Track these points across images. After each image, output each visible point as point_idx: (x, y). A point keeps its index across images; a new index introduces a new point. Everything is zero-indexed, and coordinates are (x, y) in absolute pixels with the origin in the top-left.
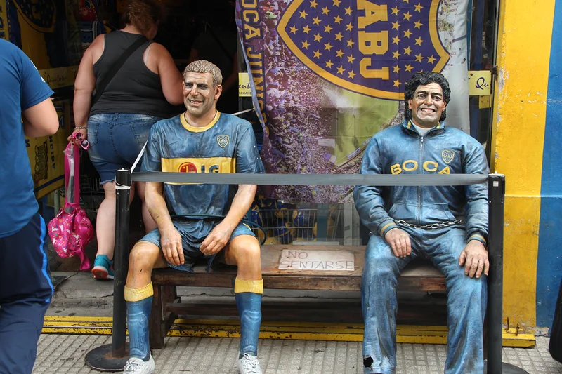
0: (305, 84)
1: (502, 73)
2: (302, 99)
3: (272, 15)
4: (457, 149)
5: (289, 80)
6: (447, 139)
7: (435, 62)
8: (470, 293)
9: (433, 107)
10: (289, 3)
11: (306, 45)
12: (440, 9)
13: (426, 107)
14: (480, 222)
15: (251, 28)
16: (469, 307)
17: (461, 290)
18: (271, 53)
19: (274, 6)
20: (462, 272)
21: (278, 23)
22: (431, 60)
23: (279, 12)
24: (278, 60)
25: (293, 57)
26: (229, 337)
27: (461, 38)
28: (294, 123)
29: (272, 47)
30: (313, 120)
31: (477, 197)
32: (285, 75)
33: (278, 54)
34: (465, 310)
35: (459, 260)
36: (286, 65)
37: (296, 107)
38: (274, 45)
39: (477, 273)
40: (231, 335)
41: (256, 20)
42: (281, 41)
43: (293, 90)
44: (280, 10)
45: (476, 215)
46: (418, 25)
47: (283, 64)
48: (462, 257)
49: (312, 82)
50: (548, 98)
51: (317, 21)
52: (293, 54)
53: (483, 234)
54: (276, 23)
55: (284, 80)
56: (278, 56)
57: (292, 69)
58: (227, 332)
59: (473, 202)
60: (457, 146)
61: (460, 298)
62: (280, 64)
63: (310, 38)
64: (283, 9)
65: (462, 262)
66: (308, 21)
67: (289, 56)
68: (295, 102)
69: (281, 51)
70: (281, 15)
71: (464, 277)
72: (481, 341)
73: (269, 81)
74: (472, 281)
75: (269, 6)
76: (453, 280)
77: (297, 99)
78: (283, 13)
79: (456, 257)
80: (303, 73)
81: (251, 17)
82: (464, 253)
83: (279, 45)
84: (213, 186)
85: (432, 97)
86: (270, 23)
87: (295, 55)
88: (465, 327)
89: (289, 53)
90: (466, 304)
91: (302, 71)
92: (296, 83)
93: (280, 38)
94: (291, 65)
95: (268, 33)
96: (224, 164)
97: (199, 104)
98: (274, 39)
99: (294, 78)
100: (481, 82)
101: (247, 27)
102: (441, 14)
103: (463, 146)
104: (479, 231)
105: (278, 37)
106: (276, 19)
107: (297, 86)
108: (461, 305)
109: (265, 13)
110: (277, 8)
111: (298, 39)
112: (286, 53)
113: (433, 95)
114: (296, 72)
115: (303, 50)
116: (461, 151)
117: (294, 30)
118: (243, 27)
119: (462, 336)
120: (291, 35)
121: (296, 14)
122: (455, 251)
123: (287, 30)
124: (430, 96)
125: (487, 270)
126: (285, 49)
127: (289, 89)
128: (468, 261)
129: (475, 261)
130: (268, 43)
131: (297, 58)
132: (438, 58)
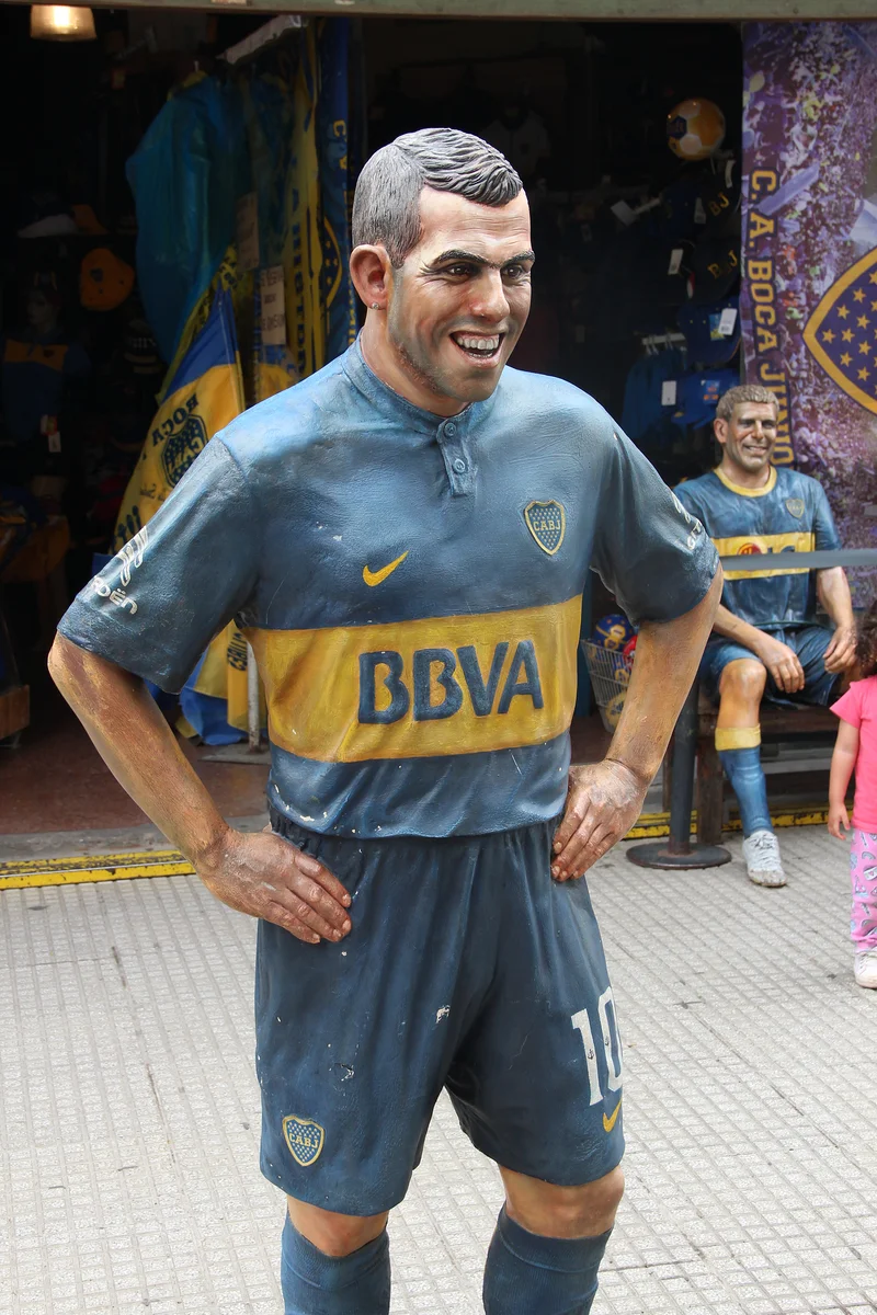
0: (844, 422)
2: (844, 445)
3: (796, 314)
5: (819, 416)
10: (822, 294)
11: (846, 359)
15: (767, 334)
18: (793, 373)
19: (799, 298)
21: (806, 324)
23: (807, 309)
24: (804, 384)
25: (826, 380)
26: (795, 825)
28: (836, 484)
29: (795, 365)
30: (865, 477)
32: (813, 409)
33: (804, 374)
36: (816, 393)
37: (838, 459)
38: (798, 360)
40: (798, 822)
41: (771, 321)
42: (809, 354)
43: (827, 433)
44: (808, 304)
47: (811, 391)
49: (856, 417)
51: (863, 322)
52: (826, 375)
54: (802, 325)
55: (813, 414)
56: (803, 379)
57: (824, 398)
58: (792, 817)
62: (806, 391)
63: (852, 348)
64: (813, 303)
66: (850, 322)
67: (821, 378)
68: (835, 451)
69: (808, 371)
70: (810, 314)
73: (797, 416)
75: (792, 299)
77: (835, 445)
78: (812, 310)
80: (842, 404)
81: (766, 315)
83: (805, 361)
84: (789, 579)
86: (793, 326)
87: (828, 376)
89: (820, 373)
91: (840, 401)
92: (829, 421)
93: (807, 350)
94: (823, 392)
95: (788, 343)
96: (801, 543)
97: (763, 452)
98: (798, 352)
99: (827, 413)
101: (760, 331)
105: (803, 348)
106: (802, 319)
107: (833, 425)
109: (785, 310)
110: (803, 302)
111: (834, 350)
112: (817, 374)
114: (830, 403)
115: (842, 368)
117: (828, 336)
118: (754, 333)
120: (825, 345)
121: (833, 312)
123: (819, 335)
126: (815, 367)
127: (821, 431)
130: (788, 357)
131: (833, 381)
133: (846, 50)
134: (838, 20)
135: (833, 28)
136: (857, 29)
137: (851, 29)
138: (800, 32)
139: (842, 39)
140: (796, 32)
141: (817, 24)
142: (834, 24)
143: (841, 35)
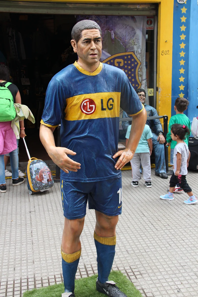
1: (159, 88)
4: (150, 111)
6: (147, 108)
7: (138, 86)
8: (161, 148)
9: (143, 99)
12: (139, 70)
13: (141, 99)
14: (160, 130)
16: (161, 152)
17: (159, 148)
20: (158, 143)
22: (137, 85)
27: (145, 79)
31: (158, 123)
34: (160, 153)
35: (157, 140)
39: (163, 142)
45: (159, 128)
46: (133, 75)
48: (158, 139)
50: (172, 96)
53: (162, 132)
59: (157, 125)
60: (150, 110)
61: (158, 150)
65: (158, 140)
71: (159, 144)
72: (165, 161)
74: (161, 145)
76: (156, 145)
79: (156, 139)
82: (158, 138)
85: (143, 96)
88: (160, 158)
90: (160, 151)
100: (151, 92)
102: (139, 72)
103: (152, 110)
104: (161, 132)
108: (159, 152)
113: (143, 95)
116: (151, 111)
119: (160, 160)
122: (155, 138)
124: (142, 96)
125: (165, 141)
128: (160, 139)
129: (162, 139)
132: (139, 85)
133: (97, 21)
134: (95, 15)
135: (94, 17)
136: (99, 17)
137: (98, 17)
138: (88, 17)
139: (96, 19)
140: (87, 17)
141: (91, 16)
142: (94, 16)
143: (96, 18)
